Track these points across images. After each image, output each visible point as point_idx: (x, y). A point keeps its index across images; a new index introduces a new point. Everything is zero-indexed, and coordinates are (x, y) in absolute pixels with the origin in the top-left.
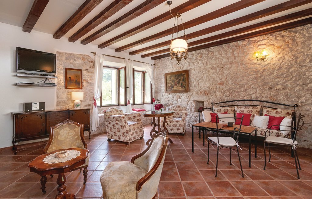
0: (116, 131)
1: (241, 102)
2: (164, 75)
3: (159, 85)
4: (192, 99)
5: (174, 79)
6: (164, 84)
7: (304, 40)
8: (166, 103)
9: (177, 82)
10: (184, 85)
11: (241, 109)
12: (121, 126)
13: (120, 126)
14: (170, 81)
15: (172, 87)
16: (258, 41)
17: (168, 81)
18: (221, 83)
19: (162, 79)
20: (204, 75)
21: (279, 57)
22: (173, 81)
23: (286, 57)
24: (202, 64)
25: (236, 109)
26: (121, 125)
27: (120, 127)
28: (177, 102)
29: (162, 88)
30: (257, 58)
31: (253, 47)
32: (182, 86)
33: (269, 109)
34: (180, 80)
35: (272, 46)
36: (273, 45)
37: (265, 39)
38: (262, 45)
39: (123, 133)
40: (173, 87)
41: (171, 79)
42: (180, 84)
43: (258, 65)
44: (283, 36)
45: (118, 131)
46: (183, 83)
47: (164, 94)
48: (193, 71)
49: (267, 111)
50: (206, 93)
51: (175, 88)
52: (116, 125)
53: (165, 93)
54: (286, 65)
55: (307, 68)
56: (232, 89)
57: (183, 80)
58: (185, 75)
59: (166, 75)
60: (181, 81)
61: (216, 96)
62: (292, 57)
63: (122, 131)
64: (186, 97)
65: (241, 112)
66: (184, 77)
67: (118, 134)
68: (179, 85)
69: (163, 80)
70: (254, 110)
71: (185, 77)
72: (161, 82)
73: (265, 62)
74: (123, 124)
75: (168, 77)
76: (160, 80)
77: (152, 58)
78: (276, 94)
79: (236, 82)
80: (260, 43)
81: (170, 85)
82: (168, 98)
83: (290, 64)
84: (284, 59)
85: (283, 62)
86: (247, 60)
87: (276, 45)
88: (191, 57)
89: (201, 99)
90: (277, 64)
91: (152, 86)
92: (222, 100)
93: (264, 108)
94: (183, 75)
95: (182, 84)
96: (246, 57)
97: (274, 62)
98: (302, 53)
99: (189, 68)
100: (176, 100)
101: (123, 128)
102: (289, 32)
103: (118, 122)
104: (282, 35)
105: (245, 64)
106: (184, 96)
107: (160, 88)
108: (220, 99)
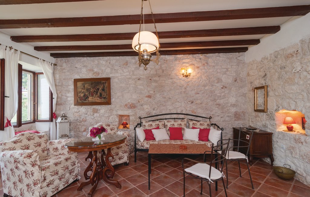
0: (17, 180)
1: (168, 115)
2: (73, 80)
3: (63, 94)
4: (115, 113)
5: (89, 87)
6: (73, 93)
7: (214, 65)
8: (76, 118)
9: (95, 91)
10: (104, 95)
11: (172, 123)
12: (25, 172)
13: (22, 172)
14: (83, 89)
15: (86, 97)
16: (182, 60)
17: (79, 90)
18: (149, 96)
19: (69, 85)
20: (130, 86)
21: (198, 75)
22: (88, 90)
23: (203, 77)
24: (128, 73)
25: (166, 123)
26: (24, 169)
27: (24, 175)
28: (93, 118)
29: (69, 99)
30: (183, 74)
31: (179, 64)
32: (101, 96)
33: (194, 122)
34: (98, 89)
35: (193, 66)
36: (193, 64)
37: (188, 59)
38: (186, 63)
39: (28, 185)
40: (88, 97)
41: (84, 87)
42: (99, 94)
43: (182, 80)
44: (200, 59)
45: (20, 181)
46: (103, 93)
47: (73, 106)
48: (116, 80)
49: (193, 124)
50: (132, 106)
51: (90, 99)
52: (15, 170)
53: (75, 105)
54: (203, 83)
55: (216, 87)
56: (160, 102)
57: (103, 90)
58: (105, 83)
59: (76, 81)
60: (100, 91)
61: (143, 109)
62: (207, 77)
63: (26, 181)
64: (107, 110)
65: (172, 125)
66: (104, 86)
67: (20, 186)
68: (97, 96)
69: (72, 87)
70: (183, 123)
71: (106, 87)
72: (66, 90)
73: (188, 79)
74: (28, 169)
75: (79, 84)
76: (65, 87)
77: (52, 55)
78: (196, 108)
79: (164, 95)
80: (184, 61)
81: (82, 95)
82: (79, 111)
83: (206, 83)
84: (202, 78)
85: (201, 80)
86: (174, 75)
87: (196, 65)
88: (114, 63)
89: (126, 113)
90: (196, 82)
91: (51, 94)
92: (149, 114)
93: (190, 121)
94: (103, 83)
95: (101, 94)
96: (173, 72)
97: (195, 80)
98: (213, 75)
99: (110, 76)
100: (92, 114)
101: (28, 175)
102: (205, 56)
103: (18, 165)
104: (200, 57)
105: (172, 79)
106: (103, 109)
107: (65, 98)
108: (148, 113)
